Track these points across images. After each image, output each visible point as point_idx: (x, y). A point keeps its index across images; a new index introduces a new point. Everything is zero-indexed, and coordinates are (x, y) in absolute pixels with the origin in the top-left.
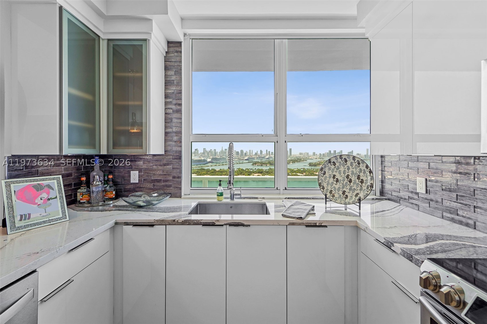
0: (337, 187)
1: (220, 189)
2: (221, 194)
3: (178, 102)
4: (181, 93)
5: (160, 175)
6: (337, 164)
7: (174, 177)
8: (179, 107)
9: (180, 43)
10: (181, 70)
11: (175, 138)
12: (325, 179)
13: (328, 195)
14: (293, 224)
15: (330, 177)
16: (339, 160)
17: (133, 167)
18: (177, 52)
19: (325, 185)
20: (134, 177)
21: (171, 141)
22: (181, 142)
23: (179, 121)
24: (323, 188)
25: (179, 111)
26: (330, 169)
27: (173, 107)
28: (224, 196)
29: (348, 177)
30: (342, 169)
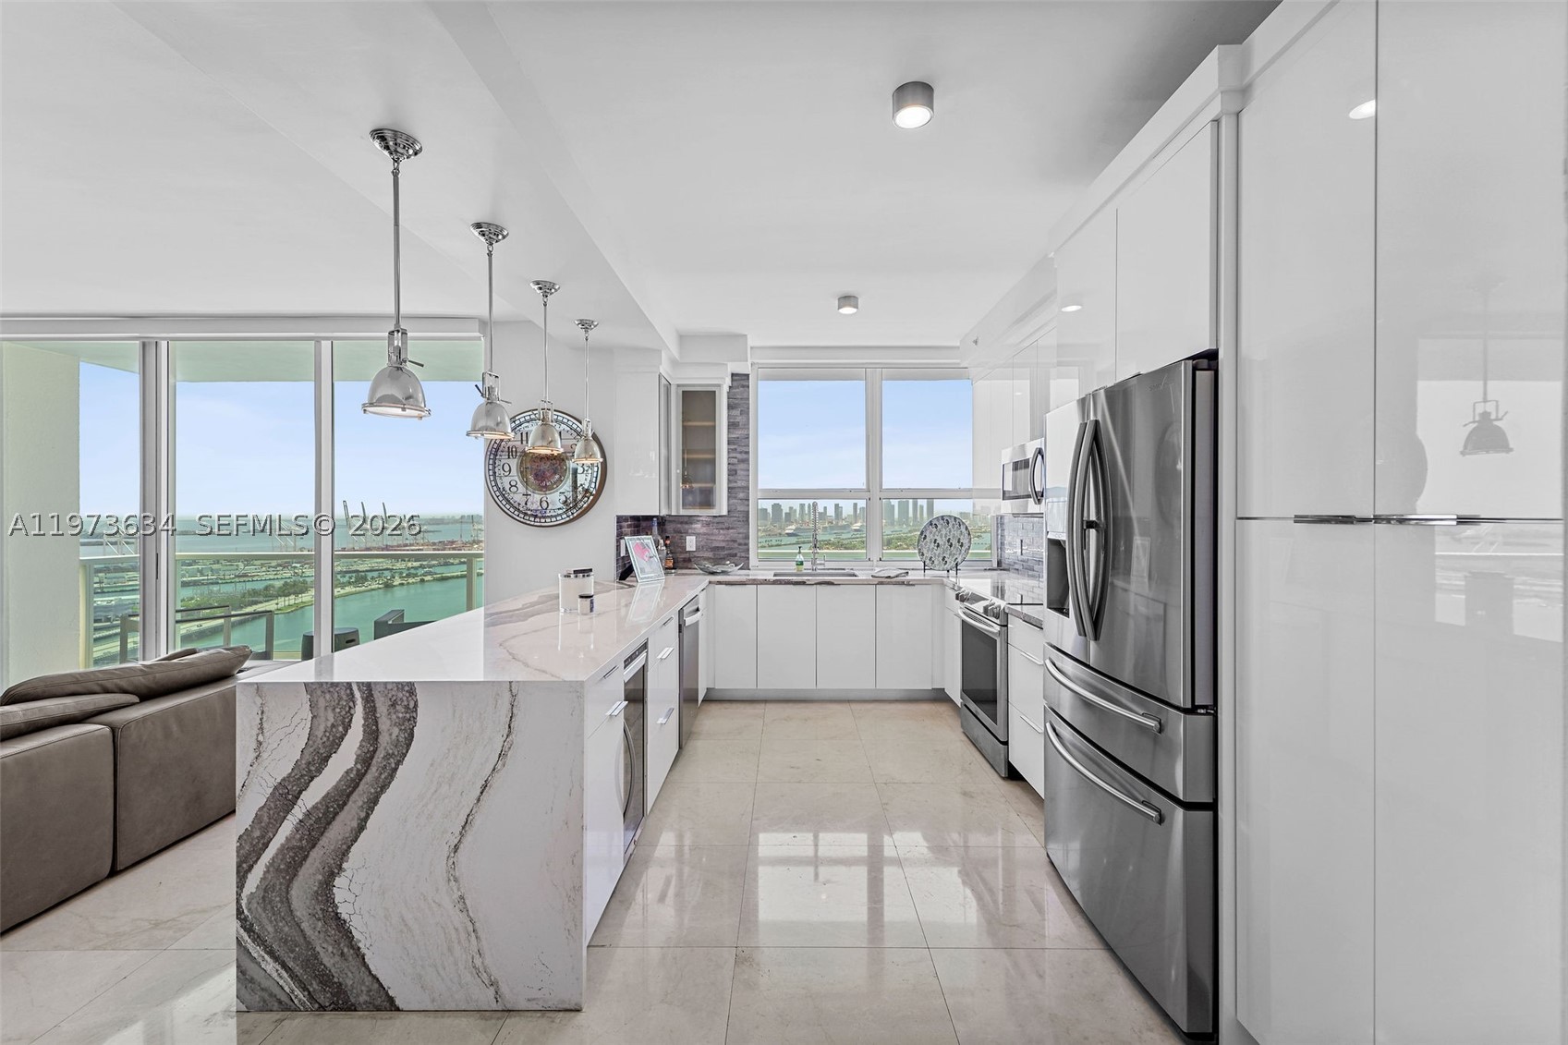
0: (937, 552)
1: (800, 558)
2: (802, 563)
3: (745, 449)
4: (748, 438)
5: (723, 541)
6: (939, 527)
7: (740, 544)
8: (745, 456)
9: (748, 375)
10: (748, 408)
11: (741, 495)
12: (926, 544)
13: (927, 562)
14: (881, 583)
15: (931, 542)
16: (942, 522)
17: (690, 531)
18: (743, 386)
19: (925, 552)
20: (691, 543)
21: (735, 498)
22: (748, 500)
23: (745, 473)
24: (923, 555)
25: (746, 461)
26: (931, 533)
27: (739, 456)
28: (804, 567)
29: (949, 541)
30: (944, 532)
